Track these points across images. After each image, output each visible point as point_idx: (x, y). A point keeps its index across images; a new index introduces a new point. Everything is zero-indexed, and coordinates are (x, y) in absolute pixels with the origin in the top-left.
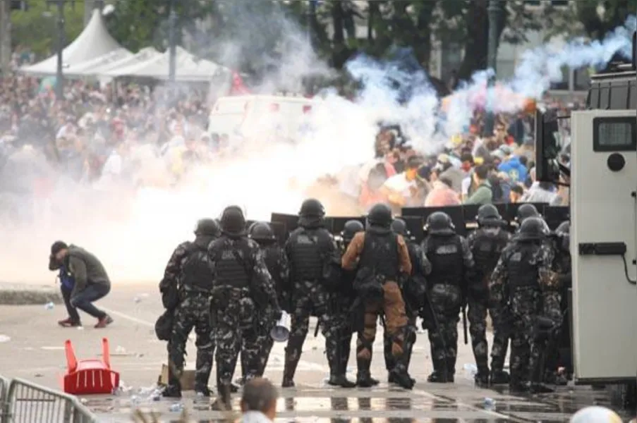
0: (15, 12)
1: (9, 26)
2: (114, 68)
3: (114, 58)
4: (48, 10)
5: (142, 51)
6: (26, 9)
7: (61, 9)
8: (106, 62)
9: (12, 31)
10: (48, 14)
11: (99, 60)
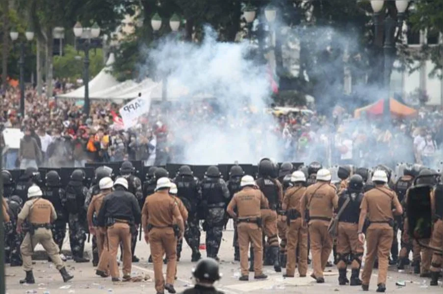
0: (55, 56)
1: (51, 66)
2: (124, 94)
3: (124, 87)
4: (78, 54)
5: (143, 81)
6: (63, 55)
7: (87, 54)
8: (118, 89)
9: (54, 69)
10: (78, 57)
11: (114, 88)
